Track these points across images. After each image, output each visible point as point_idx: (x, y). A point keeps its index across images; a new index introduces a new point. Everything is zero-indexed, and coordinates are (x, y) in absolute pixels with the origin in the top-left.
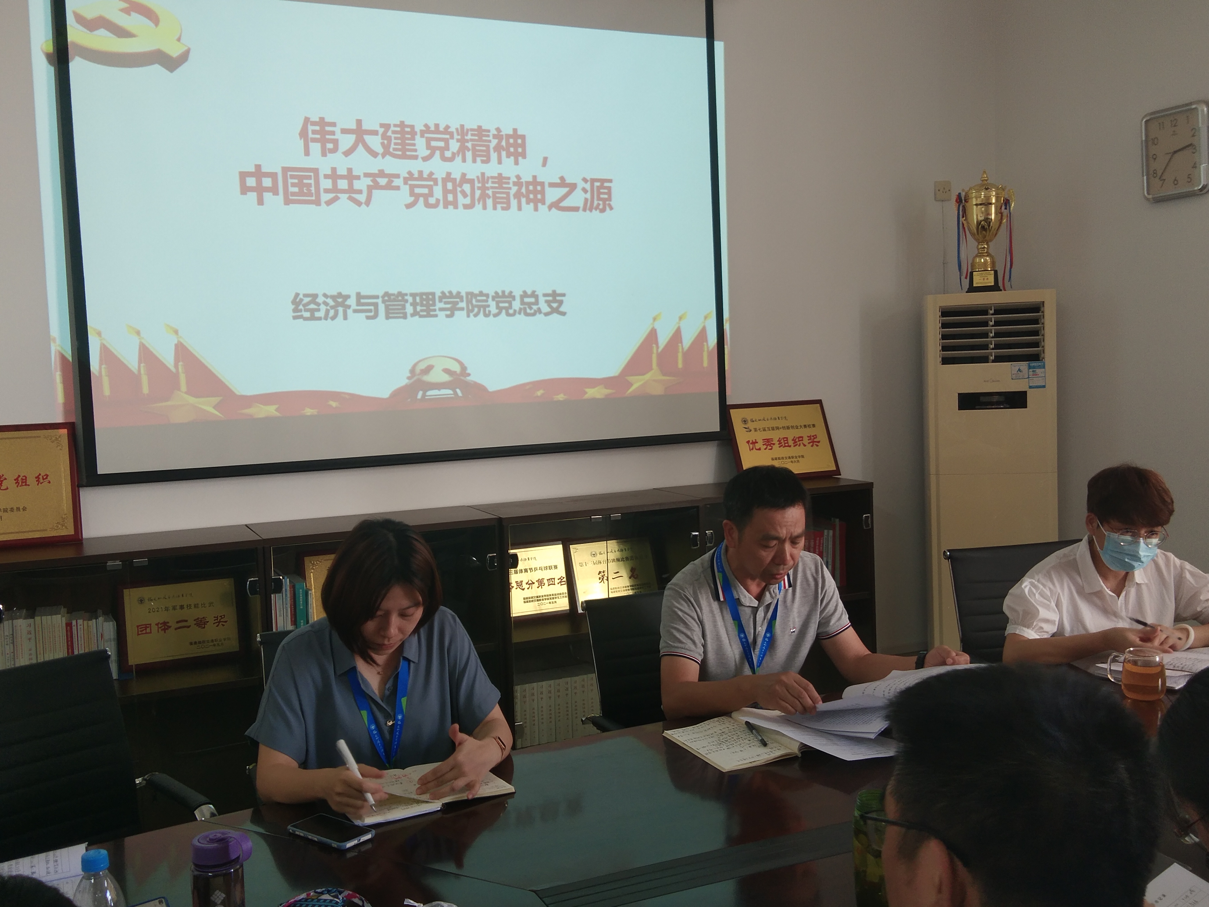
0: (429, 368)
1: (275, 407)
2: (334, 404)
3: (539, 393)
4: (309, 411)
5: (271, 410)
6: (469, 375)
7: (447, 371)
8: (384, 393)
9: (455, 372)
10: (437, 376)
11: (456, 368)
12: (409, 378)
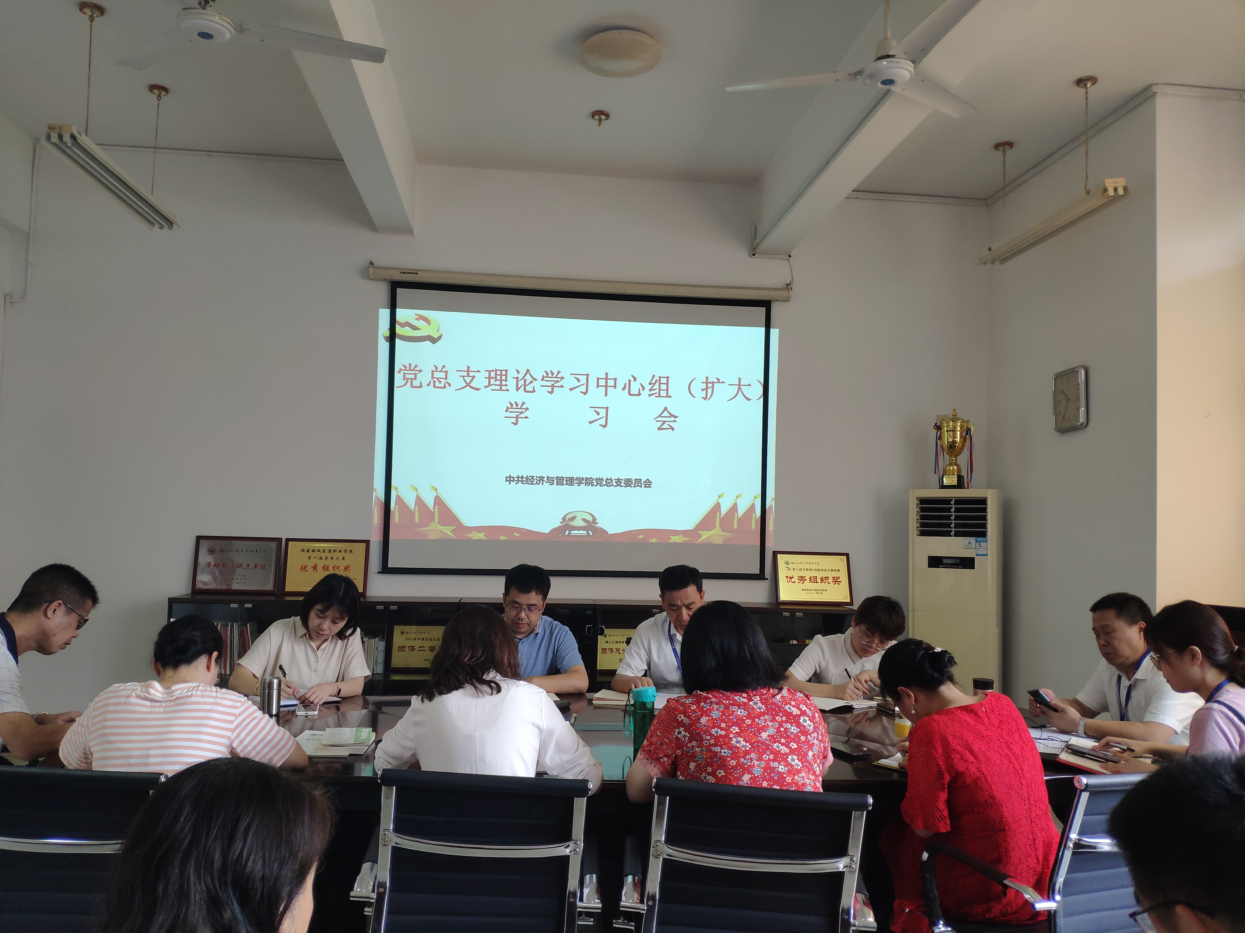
0: (574, 518)
1: (484, 534)
2: (517, 535)
3: (640, 537)
4: (502, 538)
5: (481, 536)
6: (597, 523)
7: (584, 520)
8: (546, 529)
9: (589, 521)
10: (578, 523)
11: (590, 519)
12: (561, 523)
